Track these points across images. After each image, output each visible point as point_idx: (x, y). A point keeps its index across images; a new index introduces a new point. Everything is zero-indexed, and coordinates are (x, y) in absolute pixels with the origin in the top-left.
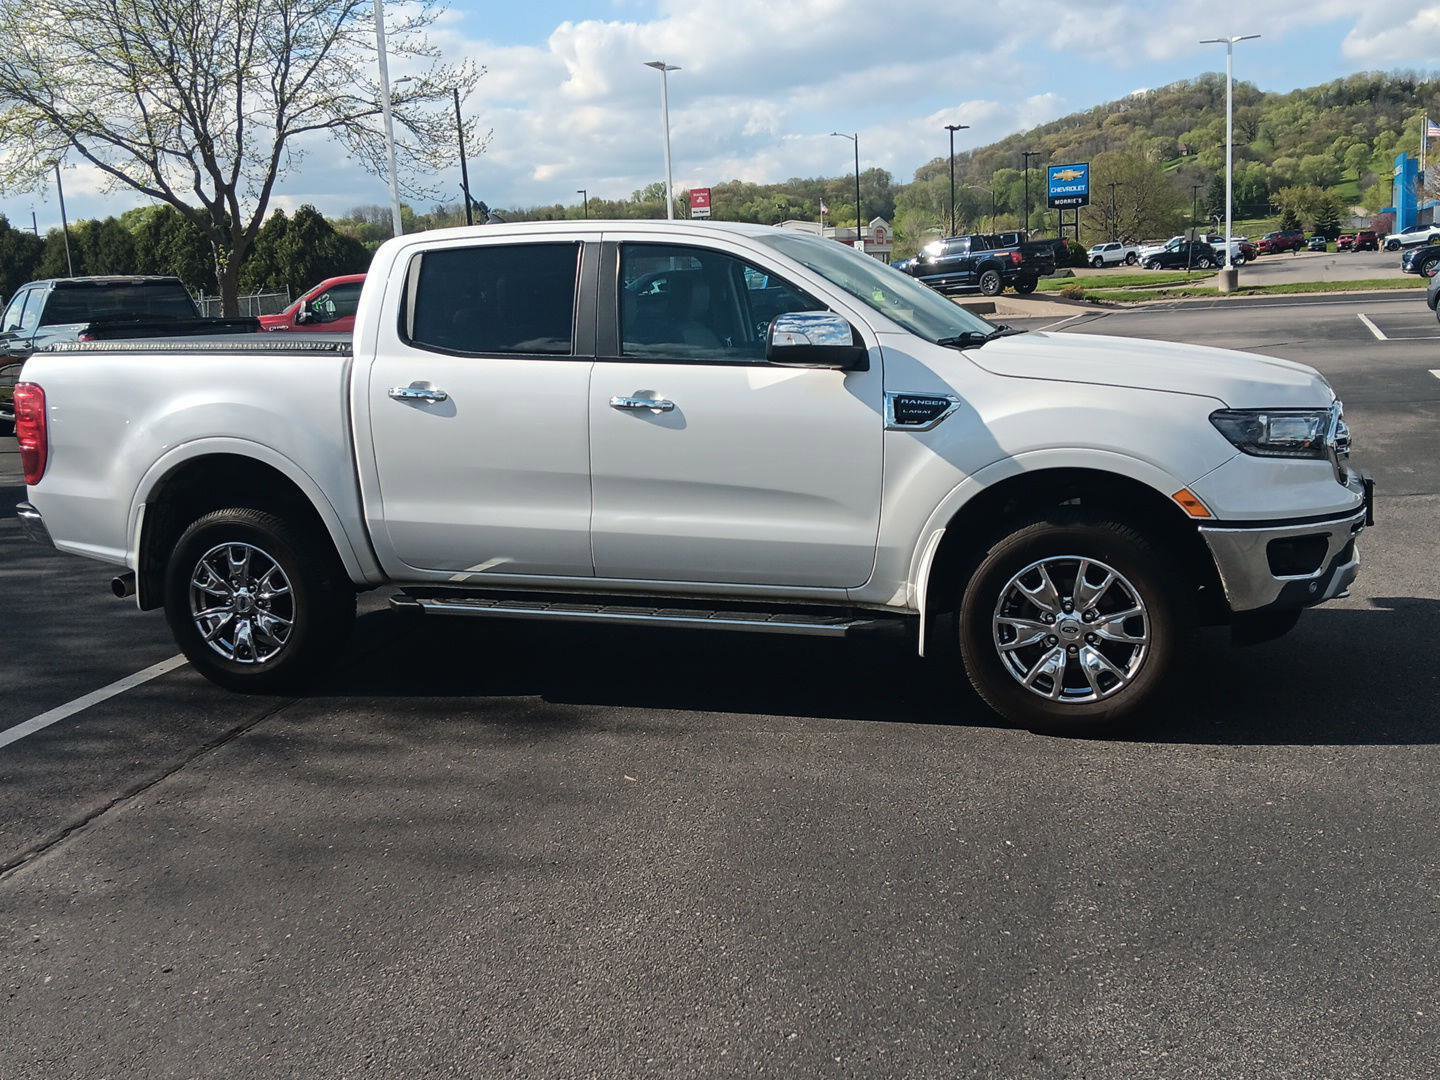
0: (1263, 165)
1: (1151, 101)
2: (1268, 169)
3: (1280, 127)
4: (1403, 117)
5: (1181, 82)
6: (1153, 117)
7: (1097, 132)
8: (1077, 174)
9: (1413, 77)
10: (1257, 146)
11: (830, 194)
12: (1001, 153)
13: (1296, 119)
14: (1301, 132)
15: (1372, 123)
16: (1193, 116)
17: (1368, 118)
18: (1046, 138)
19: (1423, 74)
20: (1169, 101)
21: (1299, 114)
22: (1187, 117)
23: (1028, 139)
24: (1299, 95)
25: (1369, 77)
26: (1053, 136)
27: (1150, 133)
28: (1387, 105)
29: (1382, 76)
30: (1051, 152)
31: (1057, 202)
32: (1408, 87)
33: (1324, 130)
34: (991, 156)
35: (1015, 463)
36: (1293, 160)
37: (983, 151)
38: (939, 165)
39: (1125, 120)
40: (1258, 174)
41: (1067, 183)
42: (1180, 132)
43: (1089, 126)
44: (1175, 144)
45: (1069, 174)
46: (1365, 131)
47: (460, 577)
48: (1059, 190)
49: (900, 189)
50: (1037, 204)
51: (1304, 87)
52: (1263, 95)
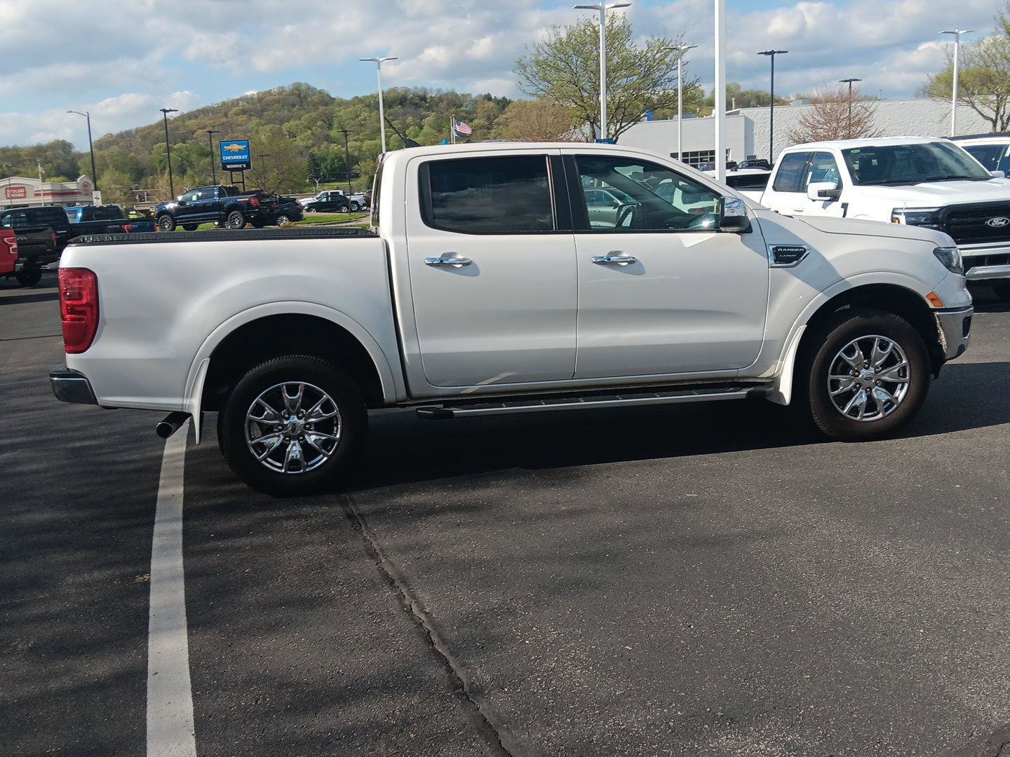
0: (340, 146)
1: (260, 100)
2: (344, 149)
3: (348, 122)
4: (422, 118)
5: (279, 88)
6: (263, 111)
7: (225, 120)
8: (241, 147)
9: (426, 92)
10: (334, 133)
11: (24, 158)
12: (157, 131)
13: (357, 117)
14: (362, 125)
15: (404, 121)
16: (289, 111)
17: (401, 118)
18: (188, 123)
19: (431, 90)
20: (273, 100)
21: (359, 113)
22: (286, 112)
23: (176, 123)
24: (357, 100)
25: (399, 91)
26: (193, 121)
27: (263, 122)
28: (411, 109)
29: (407, 90)
30: (193, 133)
31: (228, 166)
32: (423, 98)
33: (375, 124)
34: (149, 133)
35: (847, 282)
36: (358, 144)
37: (143, 130)
38: (111, 139)
39: (244, 112)
40: (337, 152)
41: (234, 154)
42: (282, 122)
43: (219, 115)
44: (280, 129)
45: (235, 147)
46: (400, 126)
47: (471, 389)
48: (229, 158)
49: (81, 156)
50: (188, 169)
51: (360, 96)
52: (334, 99)
